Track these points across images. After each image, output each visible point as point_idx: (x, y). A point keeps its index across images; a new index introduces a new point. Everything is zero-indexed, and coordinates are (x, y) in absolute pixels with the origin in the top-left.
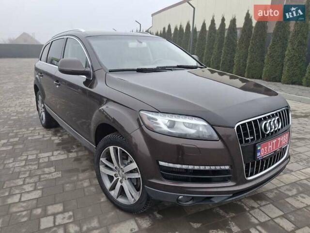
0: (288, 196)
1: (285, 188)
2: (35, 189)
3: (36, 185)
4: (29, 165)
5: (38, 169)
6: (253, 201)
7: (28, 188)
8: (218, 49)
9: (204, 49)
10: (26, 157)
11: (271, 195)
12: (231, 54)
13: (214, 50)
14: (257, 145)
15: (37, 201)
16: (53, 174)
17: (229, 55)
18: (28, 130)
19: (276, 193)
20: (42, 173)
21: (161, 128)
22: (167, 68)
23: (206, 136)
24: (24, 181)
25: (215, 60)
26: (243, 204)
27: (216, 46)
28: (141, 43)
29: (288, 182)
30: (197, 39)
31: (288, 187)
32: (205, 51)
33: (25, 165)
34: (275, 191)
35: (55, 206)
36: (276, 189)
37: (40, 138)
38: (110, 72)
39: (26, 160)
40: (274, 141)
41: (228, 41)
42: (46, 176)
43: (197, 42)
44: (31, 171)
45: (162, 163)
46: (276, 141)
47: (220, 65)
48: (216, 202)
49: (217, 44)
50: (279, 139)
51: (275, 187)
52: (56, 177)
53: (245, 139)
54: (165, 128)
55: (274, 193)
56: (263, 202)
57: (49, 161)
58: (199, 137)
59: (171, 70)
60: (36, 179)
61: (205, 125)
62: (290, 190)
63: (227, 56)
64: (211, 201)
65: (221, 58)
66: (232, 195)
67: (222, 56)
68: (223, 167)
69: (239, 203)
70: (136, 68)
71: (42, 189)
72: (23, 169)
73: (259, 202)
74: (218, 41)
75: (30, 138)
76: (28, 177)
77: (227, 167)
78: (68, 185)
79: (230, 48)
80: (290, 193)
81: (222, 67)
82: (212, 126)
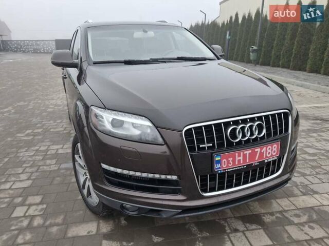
0: (291, 223)
1: (293, 213)
2: (28, 179)
3: (31, 175)
4: (37, 155)
5: (42, 160)
6: (241, 223)
7: (23, 177)
8: (291, 39)
9: (274, 40)
10: (38, 148)
11: (267, 219)
12: (305, 46)
13: (286, 41)
14: (214, 154)
15: (24, 191)
16: (52, 166)
17: (303, 47)
18: (54, 122)
19: (277, 217)
20: (44, 164)
21: (104, 126)
22: (159, 60)
23: (150, 138)
24: (24, 170)
25: (286, 52)
26: (226, 224)
27: (288, 37)
28: (146, 32)
29: (302, 205)
30: (267, 29)
31: (297, 212)
32: (275, 42)
33: (33, 155)
34: (278, 215)
35: (35, 197)
36: (280, 212)
37: (61, 131)
38: (94, 64)
39: (37, 150)
40: (248, 152)
41: (302, 30)
42: (45, 167)
43: (266, 33)
44: (35, 161)
45: (104, 166)
46: (250, 151)
47: (292, 60)
48: (165, 216)
49: (290, 35)
50: (258, 150)
51: (281, 209)
52: (53, 169)
53: (198, 146)
54: (109, 127)
55: (274, 217)
56: (253, 225)
57: (56, 153)
58: (141, 139)
59: (165, 62)
60: (34, 169)
61: (149, 126)
62: (298, 216)
63: (300, 47)
64: (159, 215)
65: (294, 50)
66: (180, 211)
67: (294, 48)
68: (169, 177)
69: (223, 222)
70: (123, 60)
71: (34, 179)
72: (30, 159)
73: (248, 225)
74: (291, 30)
75: (52, 130)
76: (29, 166)
77: (175, 178)
78: (58, 178)
79: (305, 38)
80: (296, 220)
81: (293, 61)
82: (157, 127)
